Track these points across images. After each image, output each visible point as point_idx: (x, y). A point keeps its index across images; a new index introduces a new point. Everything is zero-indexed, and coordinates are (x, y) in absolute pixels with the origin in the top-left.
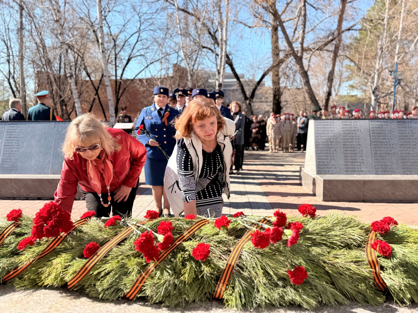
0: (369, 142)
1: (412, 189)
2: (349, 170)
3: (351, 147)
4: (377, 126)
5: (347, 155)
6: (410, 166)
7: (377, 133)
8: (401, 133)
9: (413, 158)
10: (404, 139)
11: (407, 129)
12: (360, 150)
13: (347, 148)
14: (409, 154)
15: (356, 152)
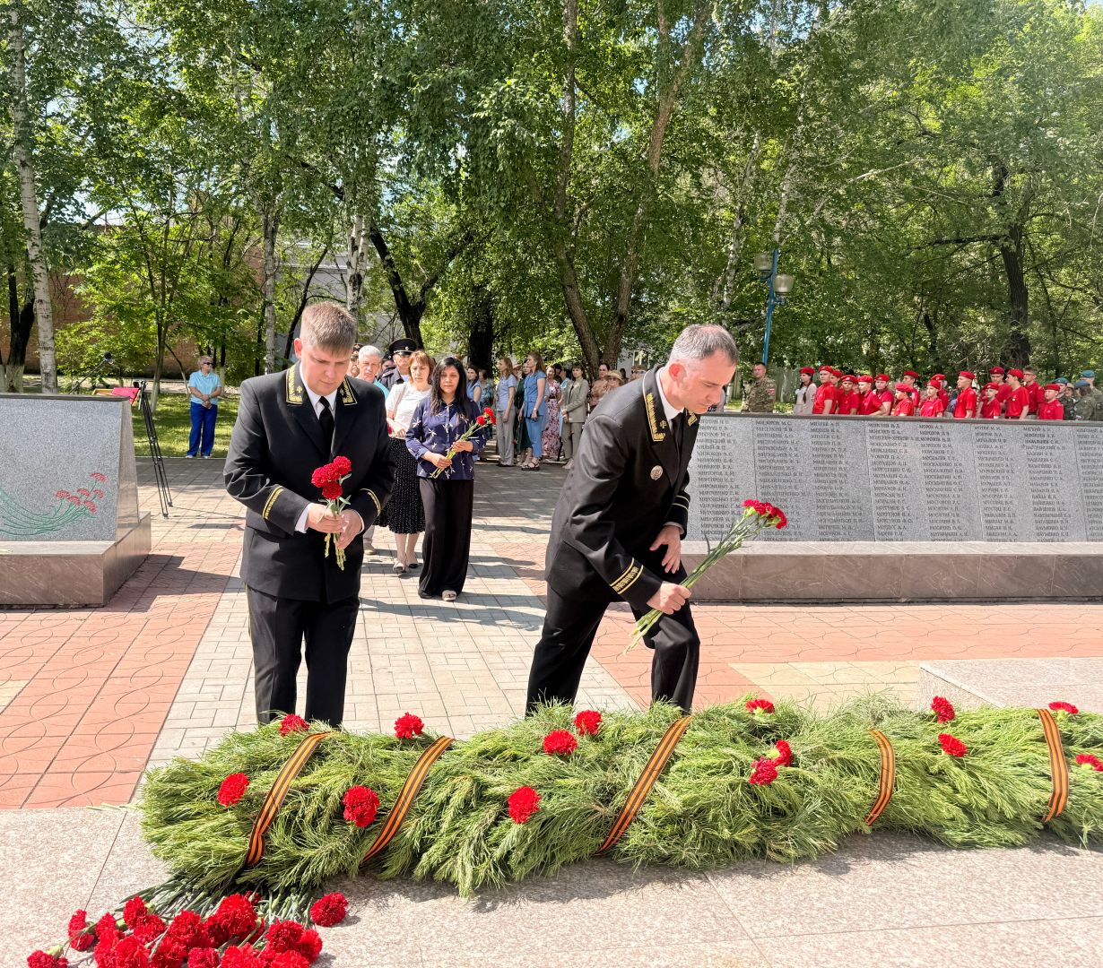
0: (751, 466)
1: (842, 575)
2: (710, 529)
3: (714, 479)
4: (770, 432)
5: (706, 496)
6: (837, 520)
7: (768, 448)
8: (817, 449)
9: (840, 504)
10: (823, 462)
11: (830, 440)
12: (733, 485)
13: (706, 480)
14: (832, 494)
15: (725, 490)
